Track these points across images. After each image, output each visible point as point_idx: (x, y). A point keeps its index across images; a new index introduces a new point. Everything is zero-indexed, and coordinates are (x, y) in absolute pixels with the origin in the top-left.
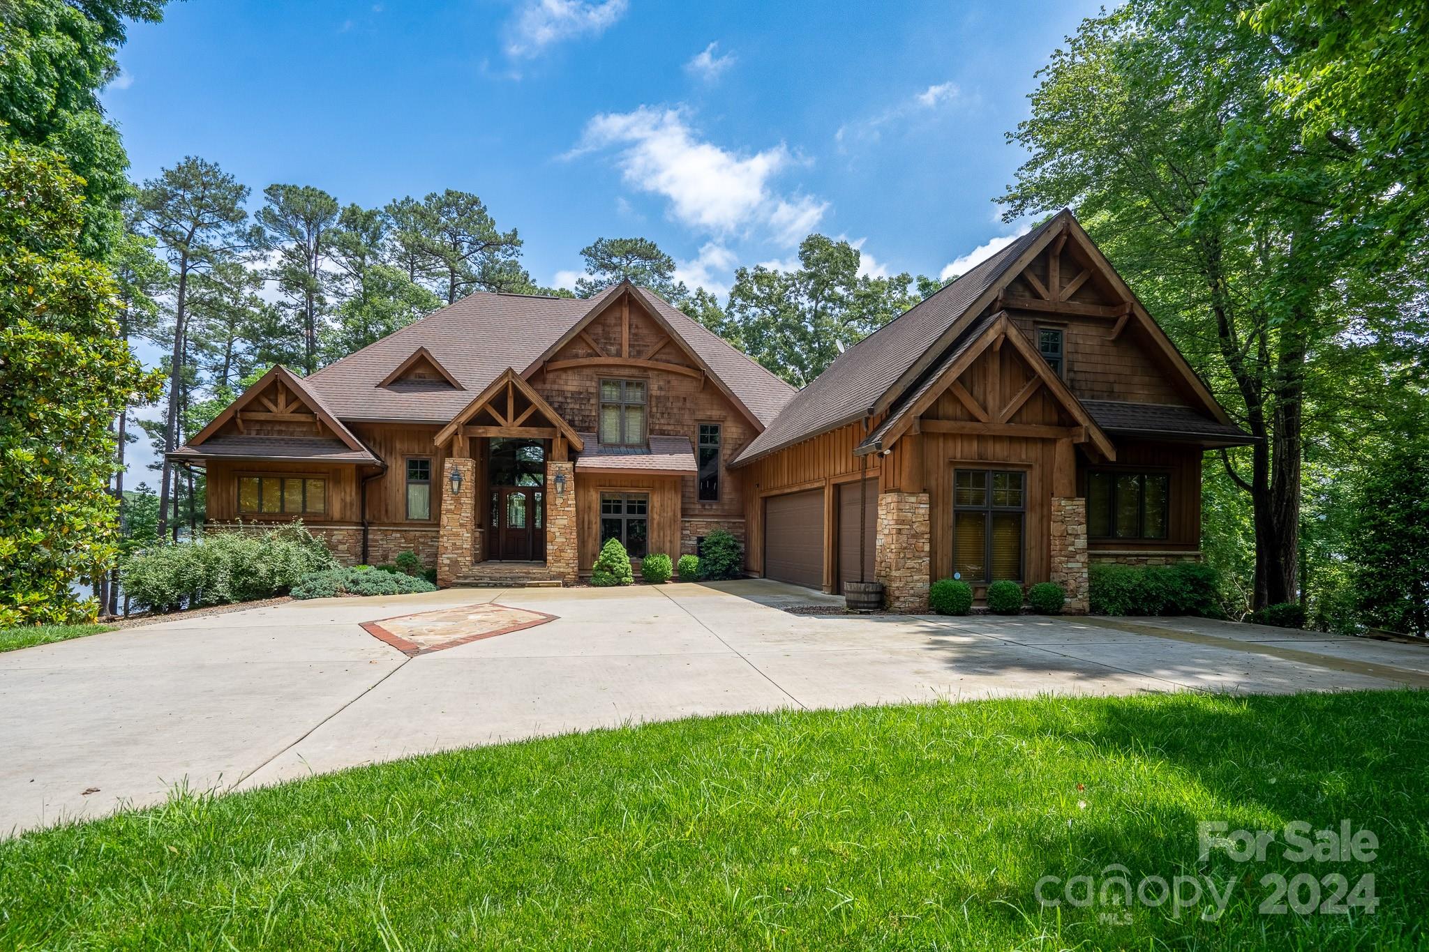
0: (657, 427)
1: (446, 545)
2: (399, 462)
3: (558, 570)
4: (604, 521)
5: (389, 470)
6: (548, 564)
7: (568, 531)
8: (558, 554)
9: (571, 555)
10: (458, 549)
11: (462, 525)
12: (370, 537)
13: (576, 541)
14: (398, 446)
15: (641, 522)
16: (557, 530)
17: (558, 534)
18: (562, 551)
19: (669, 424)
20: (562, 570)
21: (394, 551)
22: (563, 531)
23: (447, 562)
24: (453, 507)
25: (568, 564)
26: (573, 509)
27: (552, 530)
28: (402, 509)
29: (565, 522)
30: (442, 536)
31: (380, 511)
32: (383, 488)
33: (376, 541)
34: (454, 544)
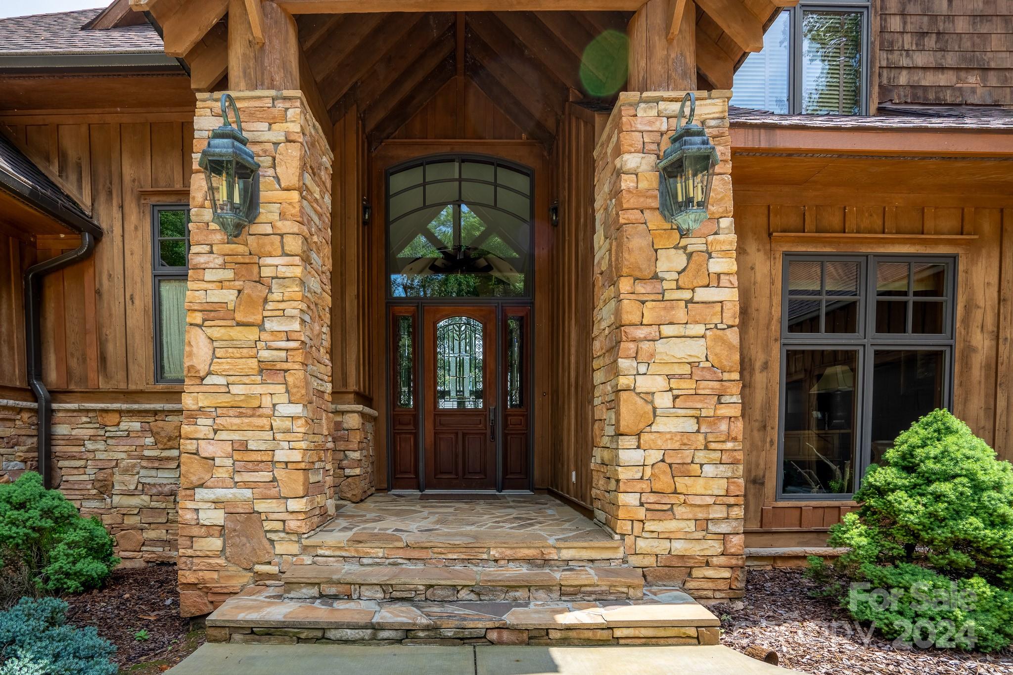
0: (903, 79)
1: (207, 449)
2: (133, 218)
3: (662, 547)
4: (792, 356)
5: (105, 239)
6: (624, 526)
7: (707, 387)
8: (664, 482)
9: (720, 487)
10: (256, 466)
11: (266, 370)
12: (61, 430)
13: (738, 427)
14: (128, 171)
15: (934, 358)
16: (660, 383)
17: (663, 401)
18: (680, 470)
19: (941, 69)
20: (679, 547)
21: (126, 471)
22: (688, 386)
23: (217, 517)
24: (229, 296)
25: (703, 524)
26: (730, 295)
27: (643, 384)
28: (143, 352)
29: (696, 350)
30: (193, 416)
31: (84, 359)
32: (89, 294)
33: (79, 442)
34: (242, 447)
